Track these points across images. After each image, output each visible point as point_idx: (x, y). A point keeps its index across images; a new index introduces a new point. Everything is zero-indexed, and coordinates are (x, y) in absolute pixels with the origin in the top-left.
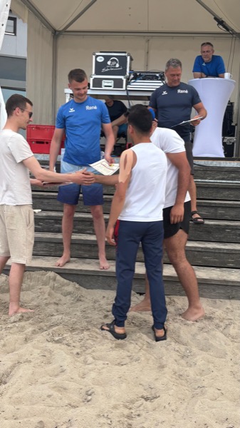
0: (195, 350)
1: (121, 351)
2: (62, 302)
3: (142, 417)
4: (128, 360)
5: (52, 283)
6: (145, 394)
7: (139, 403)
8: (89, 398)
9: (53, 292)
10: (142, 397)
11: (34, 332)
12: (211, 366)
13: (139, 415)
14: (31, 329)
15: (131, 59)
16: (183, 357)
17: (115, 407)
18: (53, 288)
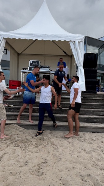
0: (59, 147)
1: (37, 148)
2: (19, 134)
3: (43, 169)
4: (39, 151)
5: (16, 128)
6: (44, 161)
7: (42, 164)
8: (27, 164)
9: (16, 131)
10: (43, 162)
11: (10, 144)
12: (63, 152)
13: (42, 168)
14: (9, 143)
15: (40, 62)
16: (55, 149)
17: (35, 166)
18: (16, 130)
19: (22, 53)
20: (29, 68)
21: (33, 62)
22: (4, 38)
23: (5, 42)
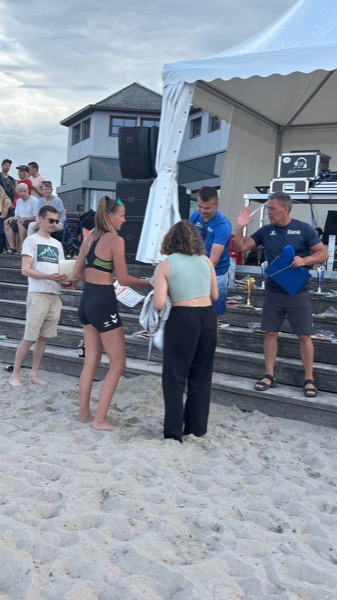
19: (294, 123)
20: (272, 183)
21: (294, 159)
22: (186, 83)
23: (192, 95)
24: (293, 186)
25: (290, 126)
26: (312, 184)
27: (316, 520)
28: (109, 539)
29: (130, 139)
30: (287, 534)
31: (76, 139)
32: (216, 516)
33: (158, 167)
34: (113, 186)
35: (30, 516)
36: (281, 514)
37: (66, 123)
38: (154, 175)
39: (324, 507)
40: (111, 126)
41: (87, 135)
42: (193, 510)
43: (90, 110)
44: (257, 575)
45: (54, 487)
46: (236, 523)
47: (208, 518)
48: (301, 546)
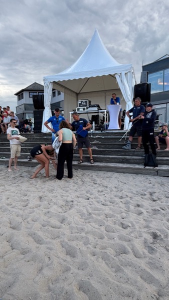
20: (77, 109)
21: (82, 102)
22: (50, 82)
23: (52, 85)
24: (82, 109)
25: (80, 93)
26: (87, 108)
27: (97, 195)
28: (43, 209)
29: (36, 98)
30: (90, 200)
31: (19, 99)
32: (71, 198)
33: (45, 106)
34: (32, 112)
35: (19, 207)
36: (88, 195)
37: (16, 94)
38: (44, 108)
39: (99, 191)
40: (30, 95)
41: (23, 98)
42: (65, 198)
43: (23, 91)
44: (84, 212)
45: (26, 198)
46: (77, 199)
47: (69, 199)
48: (94, 202)
